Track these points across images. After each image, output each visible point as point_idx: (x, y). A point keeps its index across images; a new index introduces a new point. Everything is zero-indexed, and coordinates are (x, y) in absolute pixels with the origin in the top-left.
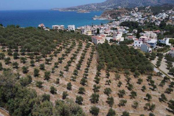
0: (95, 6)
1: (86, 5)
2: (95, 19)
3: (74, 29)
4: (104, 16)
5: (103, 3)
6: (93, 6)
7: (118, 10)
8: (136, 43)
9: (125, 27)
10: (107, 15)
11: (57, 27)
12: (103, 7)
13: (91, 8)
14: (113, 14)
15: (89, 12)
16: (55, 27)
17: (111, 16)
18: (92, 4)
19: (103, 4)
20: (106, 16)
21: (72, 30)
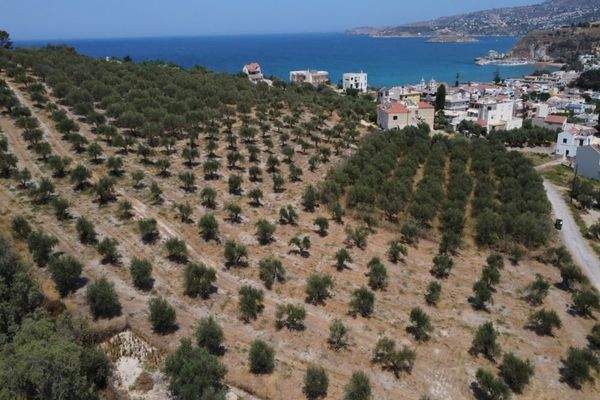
0: (503, 17)
1: (470, 16)
2: (483, 62)
3: (364, 87)
4: (522, 52)
5: (536, 7)
6: (497, 17)
7: (586, 31)
8: (565, 141)
9: (590, 92)
10: (536, 48)
11: (304, 77)
12: (535, 21)
13: (487, 24)
14: (562, 46)
15: (473, 40)
16: (298, 76)
17: (550, 51)
18: (495, 11)
19: (537, 10)
20: (532, 53)
21: (354, 87)
